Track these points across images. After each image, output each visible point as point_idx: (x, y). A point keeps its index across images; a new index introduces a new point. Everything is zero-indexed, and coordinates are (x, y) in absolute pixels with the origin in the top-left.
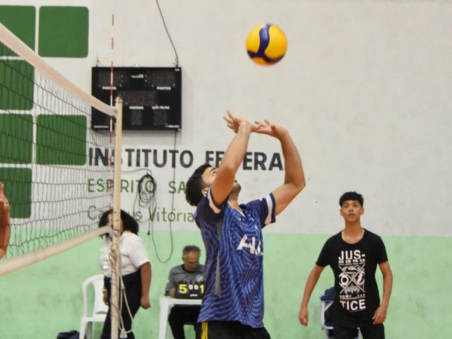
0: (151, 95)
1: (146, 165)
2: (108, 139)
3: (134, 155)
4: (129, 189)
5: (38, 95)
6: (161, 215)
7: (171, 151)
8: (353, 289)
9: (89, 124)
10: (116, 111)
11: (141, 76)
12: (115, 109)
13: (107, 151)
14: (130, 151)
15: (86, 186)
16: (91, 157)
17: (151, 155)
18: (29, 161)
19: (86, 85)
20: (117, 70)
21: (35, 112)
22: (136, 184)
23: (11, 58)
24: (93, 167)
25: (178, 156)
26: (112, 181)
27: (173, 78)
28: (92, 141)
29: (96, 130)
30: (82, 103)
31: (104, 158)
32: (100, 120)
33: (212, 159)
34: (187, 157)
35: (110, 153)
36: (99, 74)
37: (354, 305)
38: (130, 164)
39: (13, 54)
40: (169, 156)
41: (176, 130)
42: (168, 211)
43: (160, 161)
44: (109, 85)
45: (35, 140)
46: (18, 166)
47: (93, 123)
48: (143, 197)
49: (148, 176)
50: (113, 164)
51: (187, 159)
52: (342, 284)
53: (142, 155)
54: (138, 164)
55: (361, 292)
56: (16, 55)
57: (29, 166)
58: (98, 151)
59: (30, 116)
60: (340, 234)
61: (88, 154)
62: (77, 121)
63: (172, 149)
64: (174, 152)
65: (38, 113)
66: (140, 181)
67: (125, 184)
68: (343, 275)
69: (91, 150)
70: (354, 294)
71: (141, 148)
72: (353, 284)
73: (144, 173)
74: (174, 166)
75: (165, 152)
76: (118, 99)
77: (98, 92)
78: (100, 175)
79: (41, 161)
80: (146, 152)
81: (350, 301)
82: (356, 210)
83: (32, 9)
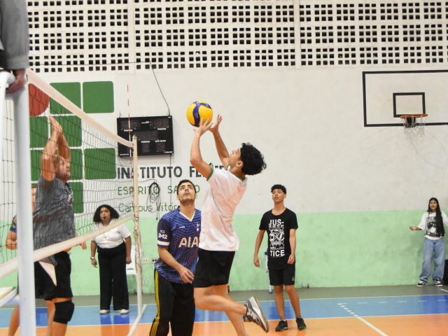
0: (154, 133)
1: (153, 177)
2: (129, 161)
3: (145, 171)
4: (143, 192)
5: (84, 137)
6: (164, 207)
7: (168, 168)
8: (276, 243)
9: (117, 153)
10: (133, 144)
11: (147, 122)
12: (133, 143)
13: (128, 169)
14: (143, 169)
15: (117, 192)
16: (119, 174)
17: (156, 171)
18: (81, 178)
19: (114, 129)
20: (133, 119)
21: (83, 147)
22: (148, 189)
23: (67, 115)
24: (121, 180)
25: (172, 170)
26: (133, 188)
27: (167, 122)
28: (119, 163)
29: (121, 157)
30: (112, 140)
31: (127, 174)
32: (123, 150)
33: (194, 171)
34: (178, 171)
35: (131, 170)
36: (121, 122)
37: (278, 253)
38: (143, 177)
39: (69, 112)
40: (167, 170)
41: (171, 154)
42: (168, 204)
43: (162, 174)
44: (128, 129)
45: (84, 165)
46: (75, 181)
47: (119, 152)
48: (153, 196)
49: (154, 183)
50: (133, 177)
51: (178, 172)
52: (271, 240)
53: (151, 171)
54: (148, 177)
55: (282, 245)
56: (71, 113)
57: (81, 181)
58: (123, 169)
59: (80, 150)
60: (271, 211)
61: (117, 171)
62: (109, 152)
63: (169, 166)
64: (170, 168)
65: (85, 148)
66: (150, 187)
67: (141, 189)
68: (272, 235)
69: (119, 169)
70: (278, 246)
71: (150, 166)
72: (276, 240)
73: (152, 182)
74: (170, 176)
75: (164, 168)
76: (134, 137)
77: (121, 133)
78: (125, 185)
79: (88, 178)
80: (153, 168)
81: (275, 251)
82: (280, 195)
83: (79, 84)
